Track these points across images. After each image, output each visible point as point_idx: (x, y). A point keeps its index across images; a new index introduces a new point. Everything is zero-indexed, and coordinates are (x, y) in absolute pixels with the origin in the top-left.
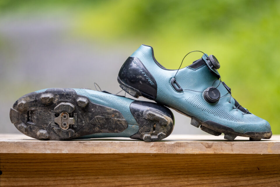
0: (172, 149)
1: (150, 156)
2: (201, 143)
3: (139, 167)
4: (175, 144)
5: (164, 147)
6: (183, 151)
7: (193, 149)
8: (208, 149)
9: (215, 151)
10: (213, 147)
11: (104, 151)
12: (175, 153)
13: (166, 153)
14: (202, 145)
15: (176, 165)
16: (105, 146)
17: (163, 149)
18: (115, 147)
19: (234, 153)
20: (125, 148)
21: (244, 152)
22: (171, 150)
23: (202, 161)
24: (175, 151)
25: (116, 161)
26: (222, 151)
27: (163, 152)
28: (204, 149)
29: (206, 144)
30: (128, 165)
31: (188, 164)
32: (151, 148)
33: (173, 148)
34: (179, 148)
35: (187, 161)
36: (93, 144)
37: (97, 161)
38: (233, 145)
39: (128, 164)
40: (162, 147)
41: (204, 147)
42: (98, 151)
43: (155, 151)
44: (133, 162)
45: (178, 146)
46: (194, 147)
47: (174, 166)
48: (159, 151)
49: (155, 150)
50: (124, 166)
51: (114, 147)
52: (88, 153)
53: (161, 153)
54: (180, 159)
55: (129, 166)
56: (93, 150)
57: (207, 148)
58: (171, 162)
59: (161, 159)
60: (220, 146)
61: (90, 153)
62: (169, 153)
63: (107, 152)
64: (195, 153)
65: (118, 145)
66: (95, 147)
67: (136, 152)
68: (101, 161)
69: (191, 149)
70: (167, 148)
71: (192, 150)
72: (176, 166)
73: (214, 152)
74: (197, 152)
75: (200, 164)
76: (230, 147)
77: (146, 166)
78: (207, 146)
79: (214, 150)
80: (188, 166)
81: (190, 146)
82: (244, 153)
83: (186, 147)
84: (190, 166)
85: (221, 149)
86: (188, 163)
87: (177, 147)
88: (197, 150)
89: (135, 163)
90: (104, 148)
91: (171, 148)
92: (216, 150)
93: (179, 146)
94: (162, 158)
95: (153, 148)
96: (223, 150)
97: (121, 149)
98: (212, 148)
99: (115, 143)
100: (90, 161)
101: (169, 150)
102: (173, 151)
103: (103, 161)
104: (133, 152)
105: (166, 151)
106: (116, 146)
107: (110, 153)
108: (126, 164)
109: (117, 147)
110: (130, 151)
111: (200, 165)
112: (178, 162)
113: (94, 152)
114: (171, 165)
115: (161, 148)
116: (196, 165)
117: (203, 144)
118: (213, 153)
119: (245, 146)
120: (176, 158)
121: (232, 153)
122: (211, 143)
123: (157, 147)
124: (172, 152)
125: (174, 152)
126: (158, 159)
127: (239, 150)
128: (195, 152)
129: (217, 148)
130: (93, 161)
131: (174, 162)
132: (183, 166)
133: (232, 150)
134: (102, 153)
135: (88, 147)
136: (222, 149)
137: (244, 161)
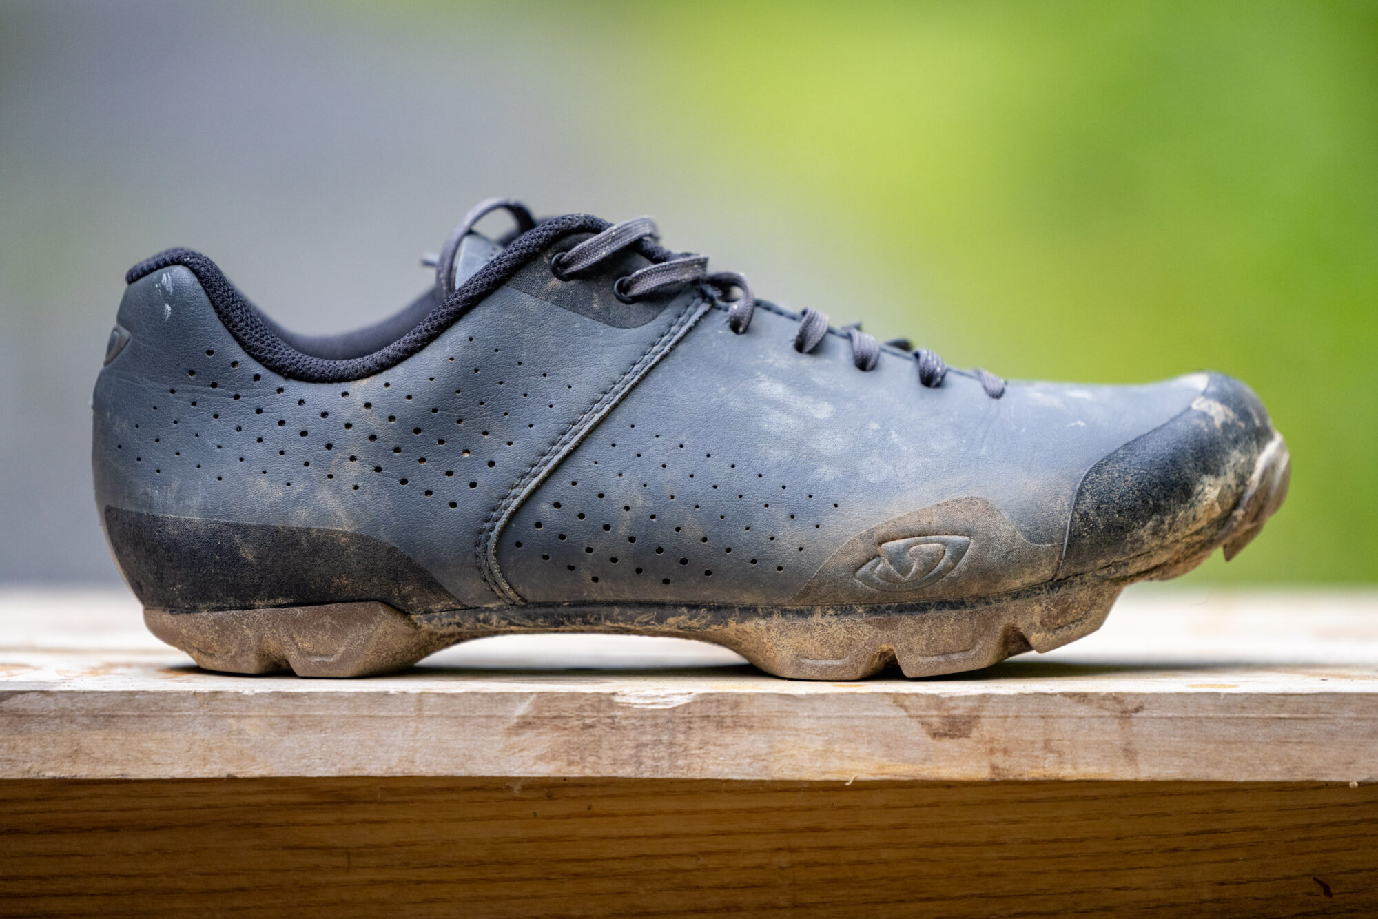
0: (671, 744)
1: (509, 788)
2: (889, 701)
3: (424, 874)
4: (697, 710)
5: (614, 726)
6: (755, 758)
7: (829, 742)
8: (947, 743)
9: (999, 760)
10: (987, 727)
11: (155, 758)
12: (696, 775)
13: (627, 772)
14: (902, 713)
15: (702, 861)
16: (167, 723)
17: (605, 744)
18: (240, 732)
19: (1145, 771)
20: (314, 738)
21: (1217, 764)
22: (663, 751)
23: (895, 827)
24: (697, 763)
25: (258, 825)
26: (1051, 757)
27: (606, 769)
28: (917, 744)
29: (928, 707)
30: (341, 861)
31: (792, 850)
32: (515, 739)
33: (681, 738)
34: (729, 739)
35: (784, 831)
36: (69, 705)
37: (112, 829)
38: (1137, 710)
39: (347, 852)
40: (595, 731)
41: (914, 725)
42: (111, 761)
43: (541, 758)
44: (384, 835)
45: (720, 724)
46: (843, 727)
47: (689, 864)
48: (570, 763)
49: (541, 749)
50: (316, 868)
51: (230, 732)
52: (32, 776)
53: (589, 773)
54: (739, 811)
55: (348, 869)
56: (74, 756)
57: (935, 735)
58: (665, 836)
59: (590, 815)
60: (1041, 723)
61: (50, 774)
62: (646, 775)
63: (178, 772)
64: (850, 778)
65: (260, 717)
66: (88, 727)
67: (398, 771)
68: (142, 828)
69: (818, 744)
70: (632, 734)
71: (826, 753)
72: (704, 869)
73: (994, 768)
74: (861, 766)
75: (885, 854)
76: (1114, 726)
77: (481, 863)
78: (936, 722)
79: (992, 751)
80: (793, 865)
81: (807, 724)
82: (1217, 775)
83: (781, 728)
84: (807, 865)
85: (1040, 745)
86: (795, 841)
87: (712, 733)
88: (863, 750)
89: (398, 845)
90: (158, 735)
91: (665, 738)
92: (1005, 751)
93: (728, 721)
94: (599, 806)
95: (529, 734)
96: (1061, 754)
97: (289, 741)
98: (975, 734)
99: (238, 697)
100: (58, 831)
101: (647, 752)
102: (680, 762)
103: (156, 829)
104: (375, 769)
105: (624, 763)
106: (246, 724)
107: (198, 773)
108: (329, 850)
109: (253, 729)
110: (354, 763)
111: (885, 862)
112: (718, 833)
113: (83, 771)
114: (669, 856)
115: (586, 738)
116: (853, 856)
117: (906, 709)
118: (984, 774)
119: (1227, 721)
120: (706, 805)
121: (1124, 772)
122: (967, 698)
123: (558, 728)
124: (673, 767)
125: (689, 767)
126: (568, 817)
127: (1184, 755)
128: (848, 765)
129: (1015, 734)
130: (80, 830)
131: (687, 835)
132: (760, 867)
133: (1129, 754)
134: (143, 777)
135: (34, 727)
136: (1054, 744)
137: (1215, 831)
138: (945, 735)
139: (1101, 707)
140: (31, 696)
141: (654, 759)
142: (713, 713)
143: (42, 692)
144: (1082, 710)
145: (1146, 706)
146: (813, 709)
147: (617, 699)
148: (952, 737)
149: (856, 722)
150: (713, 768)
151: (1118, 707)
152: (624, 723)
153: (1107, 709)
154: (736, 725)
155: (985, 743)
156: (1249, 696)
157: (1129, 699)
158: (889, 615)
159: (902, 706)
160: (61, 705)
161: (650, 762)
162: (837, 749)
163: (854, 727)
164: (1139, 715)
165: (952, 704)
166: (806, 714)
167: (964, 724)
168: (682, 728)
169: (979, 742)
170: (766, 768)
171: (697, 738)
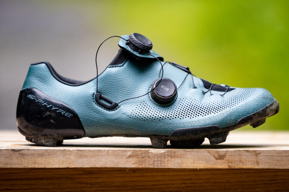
0: (161, 161)
1: (126, 170)
2: (207, 152)
3: (108, 189)
5: (149, 157)
6: (179, 164)
7: (194, 160)
8: (219, 161)
9: (230, 164)
10: (227, 157)
11: (52, 163)
12: (166, 167)
13: (151, 167)
14: (210, 154)
15: (166, 186)
16: (54, 156)
17: (147, 161)
18: (70, 158)
19: (261, 167)
20: (85, 159)
21: (276, 165)
22: (159, 162)
23: (207, 179)
24: (166, 165)
25: (72, 178)
26: (241, 164)
27: (147, 166)
28: (213, 161)
29: (215, 153)
30: (89, 186)
31: (186, 184)
32: (128, 160)
33: (163, 159)
34: (173, 160)
35: (184, 180)
36: (33, 152)
37: (41, 179)
38: (259, 154)
39: (91, 184)
40: (145, 158)
41: (212, 157)
42: (42, 164)
43: (133, 164)
44: (99, 180)
45: (171, 157)
46: (197, 157)
47: (164, 187)
48: (140, 165)
49: (133, 162)
50: (84, 187)
51: (68, 158)
52: (26, 167)
53: (143, 167)
54: (174, 175)
55: (91, 187)
56: (34, 163)
57: (217, 159)
58: (159, 181)
59: (143, 176)
60: (239, 157)
61: (29, 167)
62: (156, 167)
63: (57, 166)
64: (199, 168)
65: (74, 155)
66: (37, 157)
67: (103, 166)
68: (47, 179)
69: (192, 161)
70: (153, 159)
71: (193, 163)
72: (167, 188)
73: (229, 166)
74: (201, 165)
75: (205, 185)
76: (254, 157)
77: (119, 186)
78: (217, 156)
79: (228, 162)
80: (186, 187)
81: (190, 156)
82: (276, 167)
83: (184, 157)
84: (189, 187)
85: (239, 161)
86: (186, 182)
87: (169, 159)
88: (201, 162)
89: (102, 182)
90: (52, 159)
91: (160, 159)
92: (231, 162)
93: (173, 156)
94: (144, 174)
95: (131, 159)
96: (243, 163)
97: (80, 160)
98: (225, 159)
99: (69, 151)
100: (30, 179)
101: (156, 163)
102: (163, 165)
103: (50, 179)
104: (98, 166)
105: (151, 165)
106: (71, 156)
107: (61, 167)
108: (87, 183)
109: (72, 158)
110: (94, 165)
111: (205, 186)
112: (170, 180)
113: (37, 166)
114: (159, 185)
115: (143, 159)
116: (198, 185)
117: (211, 153)
118: (227, 167)
119: (278, 156)
120: (168, 174)
121: (257, 167)
122: (223, 151)
123: (137, 157)
124: (161, 166)
126: (138, 176)
127: (269, 163)
128: (198, 165)
129: (233, 159)
130: (34, 179)
131: (163, 180)
132: (179, 187)
133: (257, 163)
134: (49, 167)
135: (26, 157)
136: (242, 161)
137: (275, 180)
138: (219, 159)
139: (251, 153)
140: (26, 150)
141: (157, 164)
142: (170, 154)
143: (28, 150)
144: (247, 154)
145: (261, 153)
146: (191, 153)
147: (149, 151)
148: (220, 159)
149: (200, 156)
150: (170, 166)
151: (255, 153)
152: (151, 156)
153: (253, 154)
154: (174, 157)
155: (227, 161)
156: (283, 151)
157: (257, 151)
159: (210, 153)
160: (32, 152)
161: (156, 165)
162: (196, 162)
163: (199, 157)
164: (259, 155)
165: (220, 153)
166: (189, 154)
167: (223, 156)
168: (163, 157)
169: (226, 160)
170: (181, 166)
171: (166, 159)
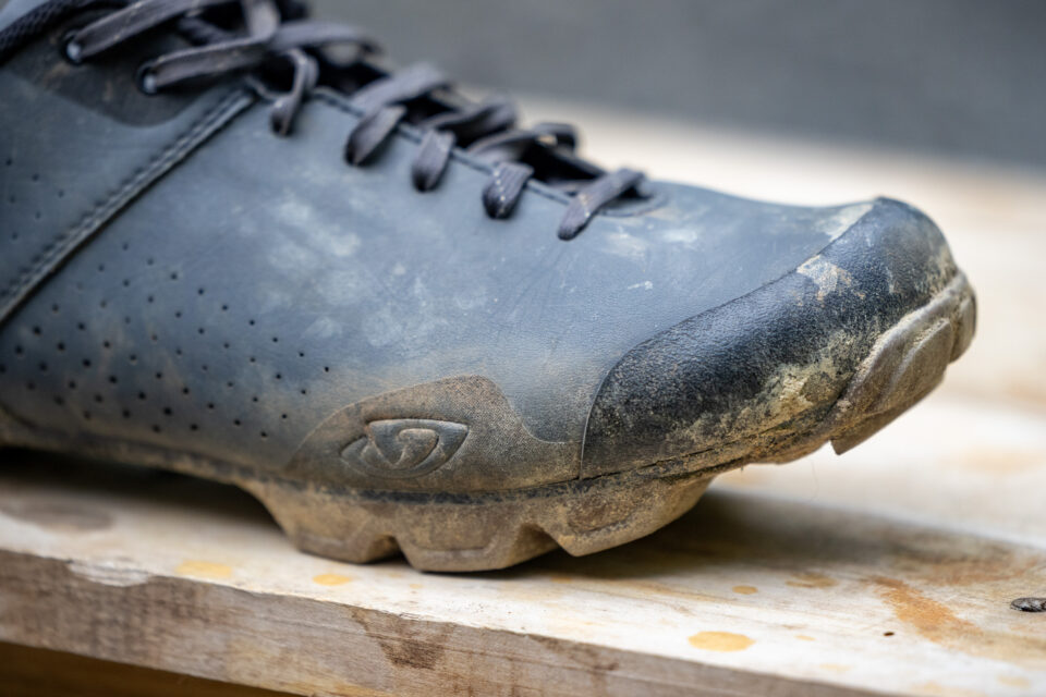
138: (408, 662)
139: (572, 657)
141: (111, 640)
142: (167, 598)
144: (550, 657)
145: (622, 665)
146: (270, 611)
147: (73, 568)
148: (414, 666)
149: (314, 633)
150: (170, 660)
151: (590, 660)
152: (80, 595)
153: (579, 661)
154: (191, 615)
155: (449, 678)
156: (735, 673)
157: (603, 654)
158: (384, 501)
159: (362, 622)
161: (106, 643)
162: (295, 660)
163: (312, 637)
164: (614, 673)
165: (413, 629)
166: (262, 615)
167: (427, 653)
168: (138, 610)
169: (440, 675)
170: (223, 667)
171: (153, 622)
